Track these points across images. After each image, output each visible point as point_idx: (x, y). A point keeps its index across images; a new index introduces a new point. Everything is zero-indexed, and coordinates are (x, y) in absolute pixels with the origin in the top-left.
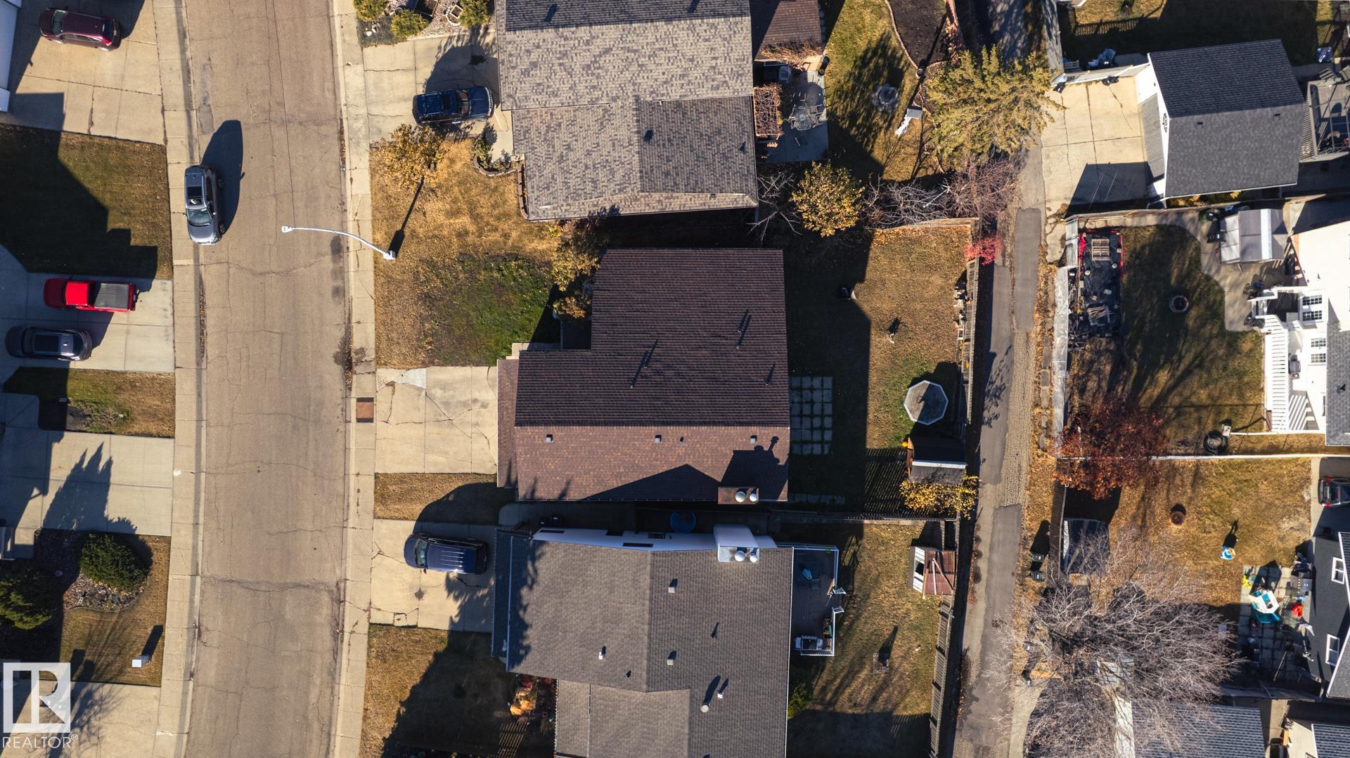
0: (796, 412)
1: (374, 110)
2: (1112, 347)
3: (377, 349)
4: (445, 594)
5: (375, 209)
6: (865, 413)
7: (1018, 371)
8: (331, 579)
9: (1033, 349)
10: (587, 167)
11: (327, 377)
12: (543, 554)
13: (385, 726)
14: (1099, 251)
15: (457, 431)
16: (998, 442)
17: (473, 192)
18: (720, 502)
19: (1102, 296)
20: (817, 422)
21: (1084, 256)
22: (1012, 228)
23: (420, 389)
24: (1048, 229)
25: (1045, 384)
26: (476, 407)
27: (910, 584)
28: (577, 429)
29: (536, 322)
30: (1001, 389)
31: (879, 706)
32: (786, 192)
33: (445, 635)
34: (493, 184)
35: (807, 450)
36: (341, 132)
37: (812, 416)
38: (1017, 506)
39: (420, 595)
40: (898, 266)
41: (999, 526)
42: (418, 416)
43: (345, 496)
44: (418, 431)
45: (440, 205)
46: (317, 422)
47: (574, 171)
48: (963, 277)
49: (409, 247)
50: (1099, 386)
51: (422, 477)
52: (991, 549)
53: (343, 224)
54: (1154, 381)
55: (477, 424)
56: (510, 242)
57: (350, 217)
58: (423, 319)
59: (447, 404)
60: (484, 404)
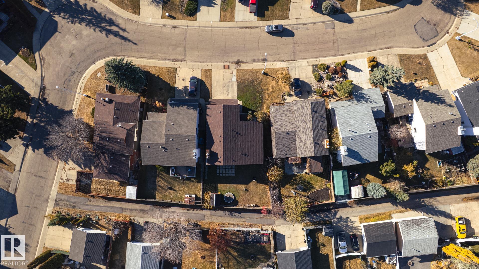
0: (227, 167)
1: (297, 68)
2: (242, 242)
3: (241, 70)
4: (184, 86)
5: (274, 69)
6: (226, 184)
7: (236, 219)
8: (187, 59)
9: (242, 223)
10: (281, 120)
11: (234, 58)
12: (194, 111)
13: (152, 71)
14: (265, 238)
15: (222, 89)
16: (220, 215)
17: (277, 92)
18: (206, 150)
19: (254, 239)
20: (224, 172)
21: (263, 235)
22: (270, 218)
23: (231, 80)
24: (270, 226)
25: (233, 226)
26: (227, 93)
27: (186, 194)
28: (222, 118)
29: (247, 107)
30: (232, 216)
31: (158, 187)
32: (277, 165)
33: (174, 86)
34: (279, 97)
35: (218, 170)
36: (292, 61)
37: (226, 171)
38: (205, 219)
39: (183, 80)
40: (261, 191)
41: (200, 215)
42: (225, 79)
43: (206, 62)
44: (221, 79)
45: (274, 84)
46: (224, 55)
47: (281, 117)
48: (258, 206)
49: (265, 77)
50: (233, 239)
51: (211, 80)
52: (195, 213)
53: (270, 61)
54: (234, 252)
55: (223, 93)
56: (266, 101)
57: (272, 63)
58: (248, 80)
59: (228, 86)
60: (228, 95)
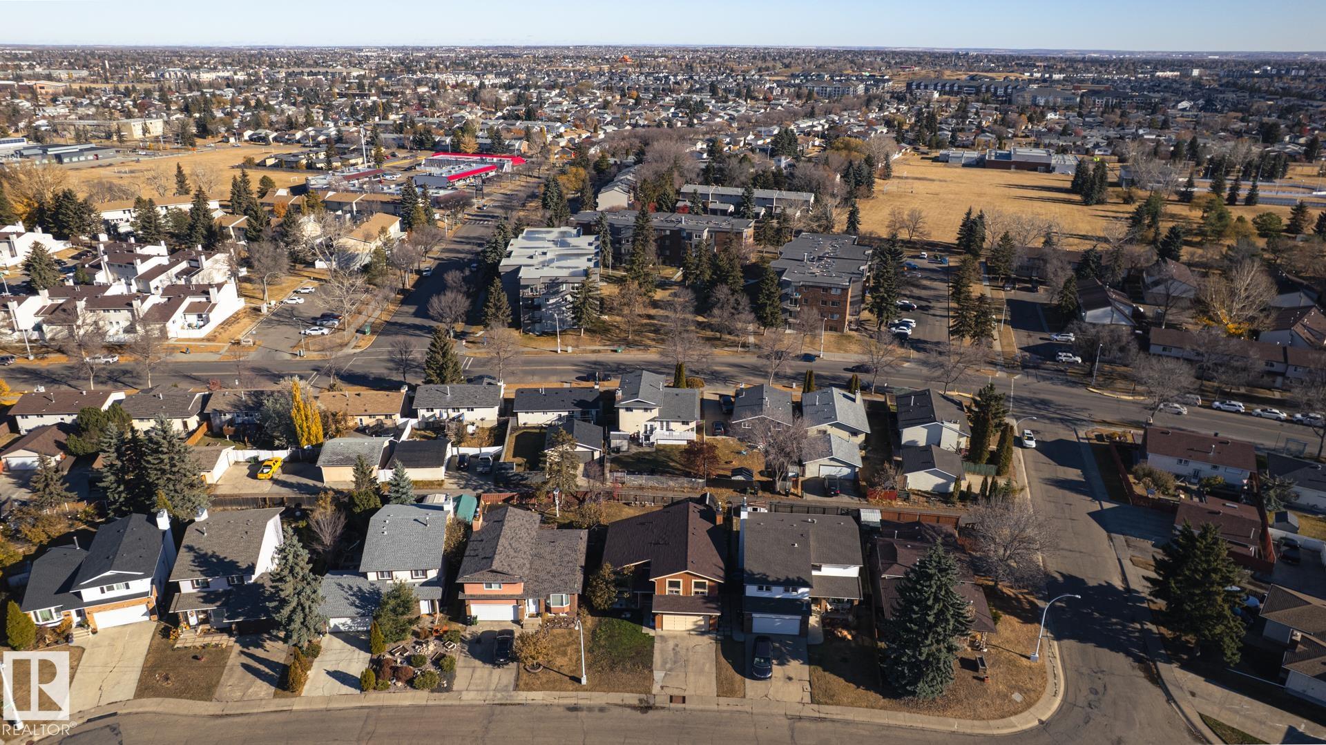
1: (493, 687)
3: (640, 692)
4: (787, 665)
5: (554, 688)
8: (785, 721)
10: (560, 564)
11: (655, 716)
12: (751, 570)
13: (873, 696)
15: (691, 657)
23: (666, 673)
26: (678, 649)
28: (690, 553)
33: (812, 666)
36: (501, 704)
39: (790, 679)
42: (682, 675)
43: (732, 712)
44: (691, 678)
46: (684, 722)
48: (626, 504)
51: (719, 674)
53: (558, 706)
55: (687, 650)
56: (586, 631)
57: (556, 701)
58: (624, 669)
59: (675, 662)
60: (677, 645)
